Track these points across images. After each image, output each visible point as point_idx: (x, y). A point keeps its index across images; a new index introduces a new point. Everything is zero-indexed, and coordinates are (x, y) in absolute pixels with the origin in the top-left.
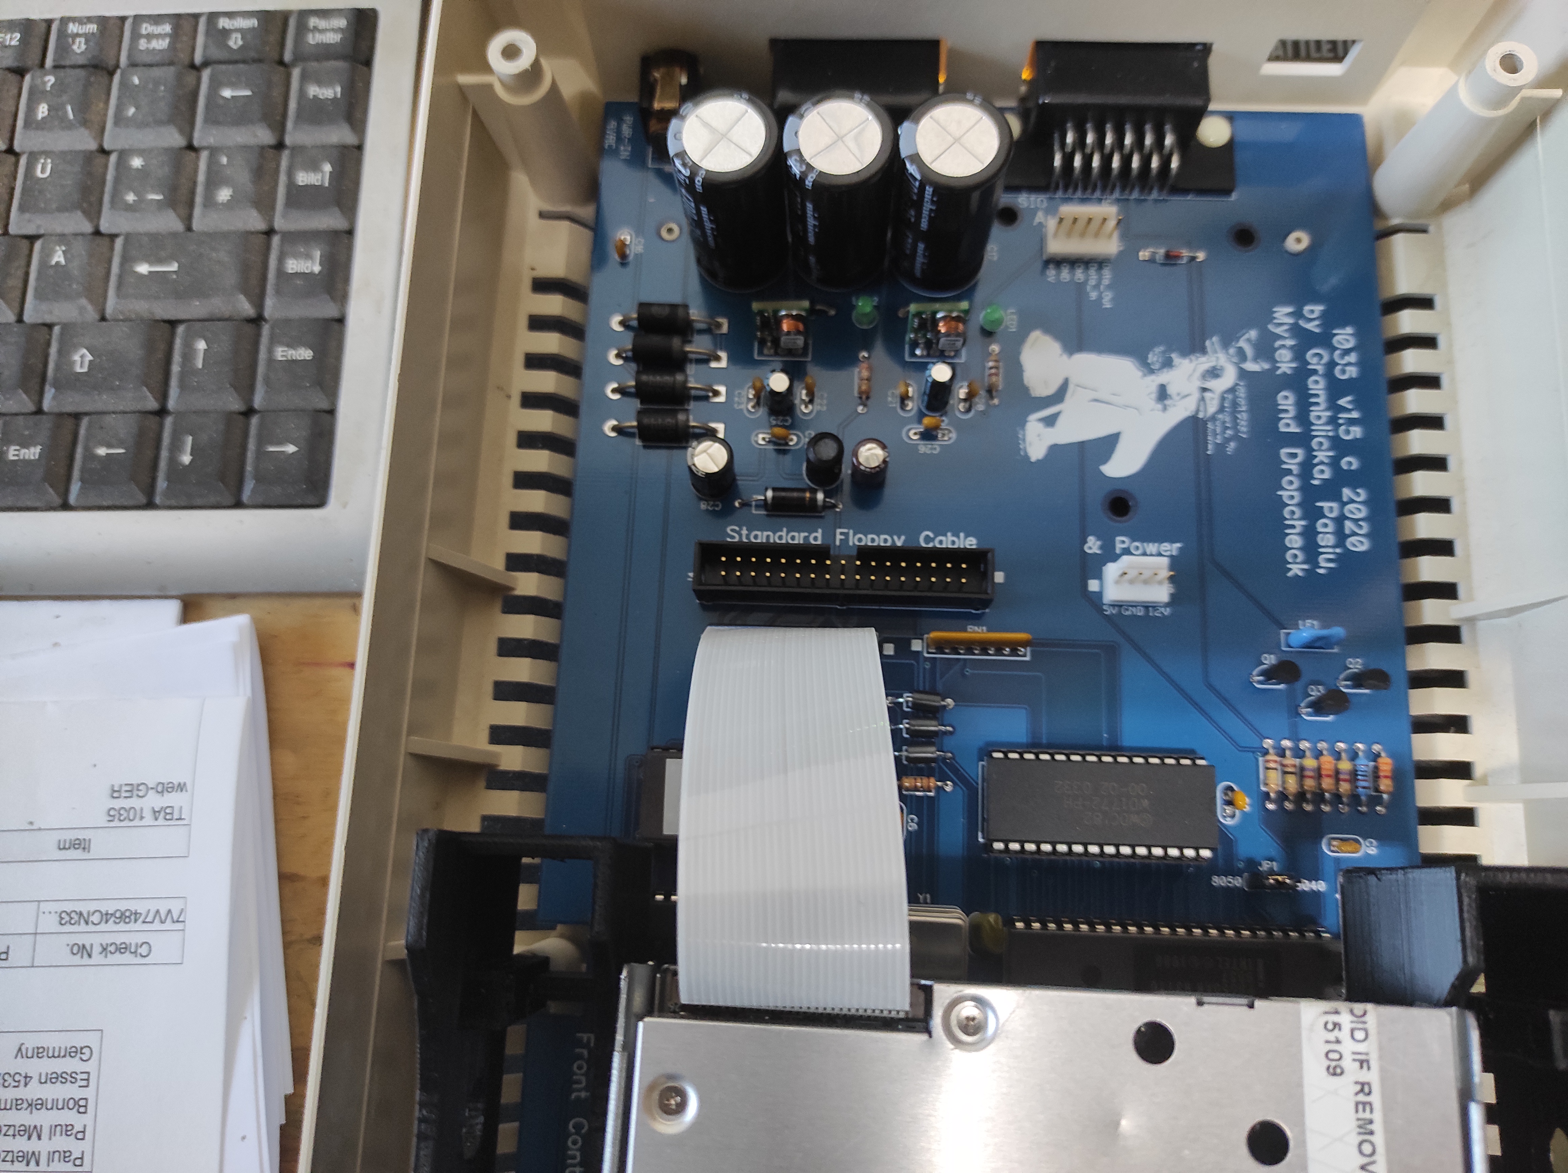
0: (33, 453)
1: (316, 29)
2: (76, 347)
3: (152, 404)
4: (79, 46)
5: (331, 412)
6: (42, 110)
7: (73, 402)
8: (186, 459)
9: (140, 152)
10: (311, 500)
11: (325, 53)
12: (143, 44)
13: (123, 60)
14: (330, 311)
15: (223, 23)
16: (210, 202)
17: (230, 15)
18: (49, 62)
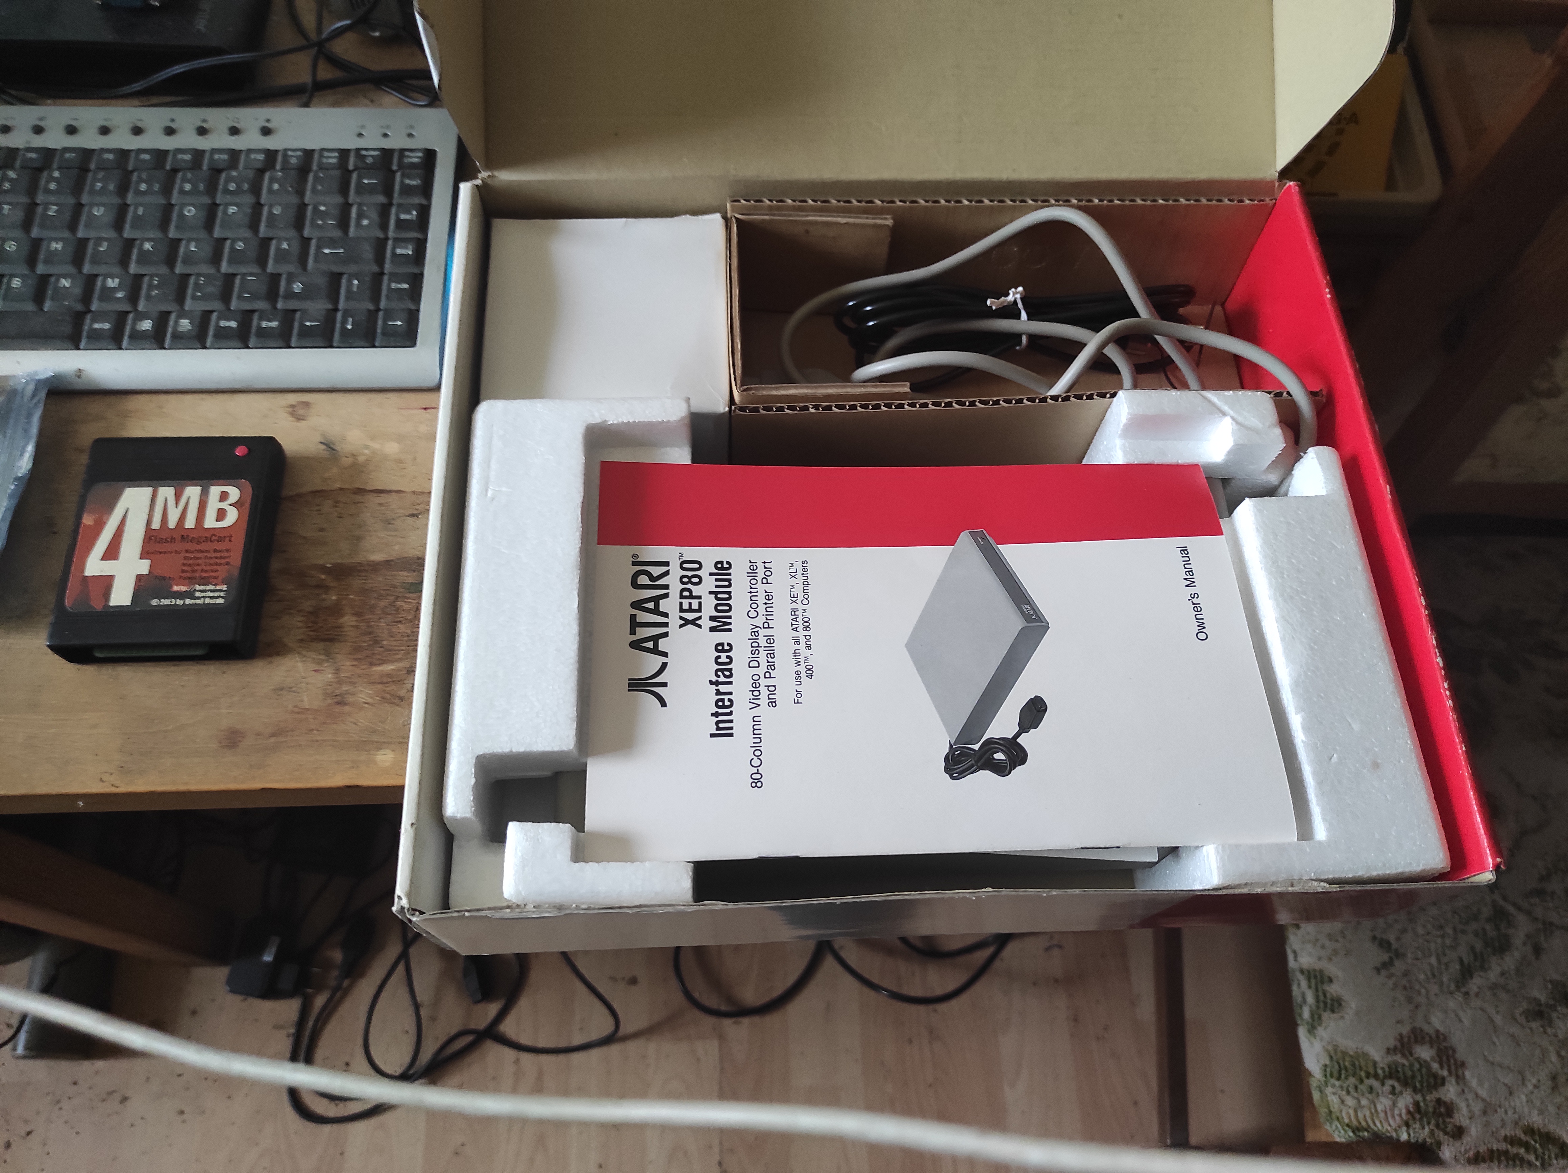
0: (274, 324)
1: (408, 157)
2: (294, 282)
3: (330, 306)
4: (293, 161)
5: (418, 311)
6: (276, 186)
7: (292, 305)
8: (349, 327)
9: (324, 205)
10: (408, 344)
11: (413, 166)
12: (325, 160)
13: (315, 167)
14: (416, 271)
15: (364, 153)
16: (358, 225)
17: (366, 149)
18: (278, 167)
